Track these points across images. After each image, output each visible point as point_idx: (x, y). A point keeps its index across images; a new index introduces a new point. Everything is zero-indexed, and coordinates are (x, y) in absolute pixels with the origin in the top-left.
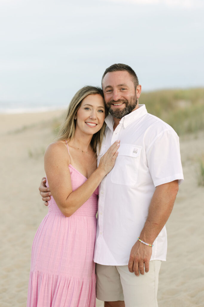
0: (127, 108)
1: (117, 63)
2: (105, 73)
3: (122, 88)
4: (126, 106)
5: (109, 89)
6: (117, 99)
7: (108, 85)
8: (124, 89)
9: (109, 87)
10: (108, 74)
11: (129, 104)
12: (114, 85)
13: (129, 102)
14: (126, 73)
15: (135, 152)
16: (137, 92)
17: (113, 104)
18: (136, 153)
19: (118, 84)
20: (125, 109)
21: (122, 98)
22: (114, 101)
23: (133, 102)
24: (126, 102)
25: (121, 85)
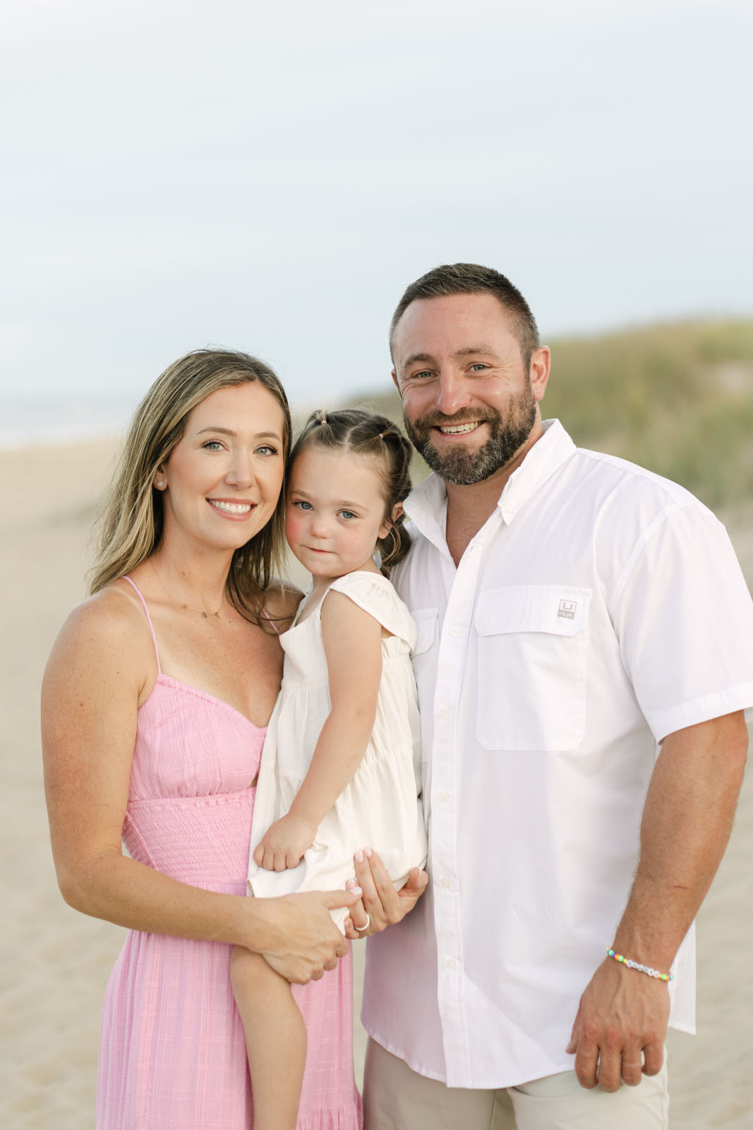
0: (498, 443)
1: (451, 262)
2: (405, 303)
3: (474, 364)
4: (493, 435)
5: (420, 366)
6: (453, 406)
7: (417, 351)
8: (480, 367)
9: (421, 358)
10: (415, 305)
11: (502, 427)
12: (443, 349)
13: (504, 417)
14: (486, 302)
15: (565, 613)
16: (533, 374)
17: (439, 429)
18: (572, 616)
19: (456, 347)
20: (489, 445)
21: (475, 404)
22: (441, 415)
23: (518, 417)
24: (490, 419)
25: (471, 352)
